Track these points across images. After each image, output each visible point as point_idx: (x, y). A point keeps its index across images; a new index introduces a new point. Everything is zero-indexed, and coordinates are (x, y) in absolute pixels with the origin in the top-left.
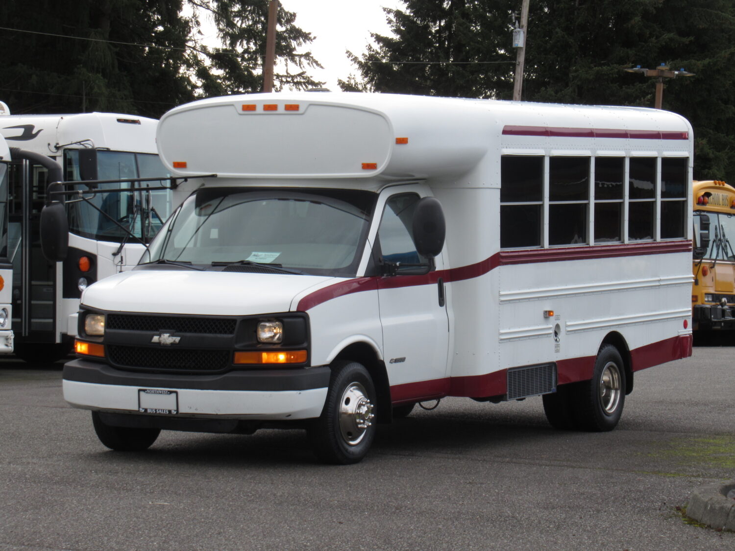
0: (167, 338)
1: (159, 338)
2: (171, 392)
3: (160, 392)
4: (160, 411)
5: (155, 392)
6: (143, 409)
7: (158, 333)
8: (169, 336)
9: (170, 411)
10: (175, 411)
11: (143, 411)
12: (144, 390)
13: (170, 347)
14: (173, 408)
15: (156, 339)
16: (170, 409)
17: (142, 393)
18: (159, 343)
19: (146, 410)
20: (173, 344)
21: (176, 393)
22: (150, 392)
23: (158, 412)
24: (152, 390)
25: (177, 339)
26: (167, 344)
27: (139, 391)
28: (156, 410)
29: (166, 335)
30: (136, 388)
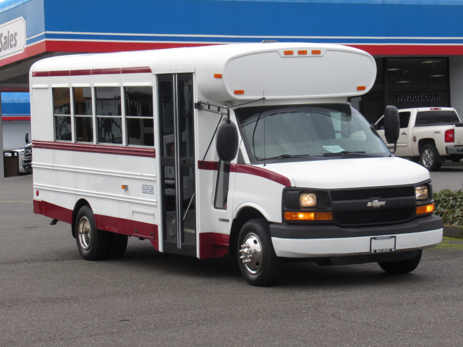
0: (376, 203)
1: (371, 203)
2: (392, 237)
3: (385, 238)
4: (385, 250)
5: (382, 239)
6: (374, 250)
7: (369, 200)
8: (378, 201)
9: (391, 250)
10: (394, 249)
11: (374, 252)
12: (375, 238)
13: (379, 208)
14: (392, 247)
15: (369, 204)
16: (390, 248)
17: (373, 240)
18: (372, 207)
19: (375, 251)
20: (381, 206)
21: (395, 237)
22: (379, 239)
23: (383, 251)
24: (380, 237)
25: (383, 203)
26: (377, 207)
27: (371, 239)
28: (382, 250)
29: (377, 201)
30: (368, 238)
